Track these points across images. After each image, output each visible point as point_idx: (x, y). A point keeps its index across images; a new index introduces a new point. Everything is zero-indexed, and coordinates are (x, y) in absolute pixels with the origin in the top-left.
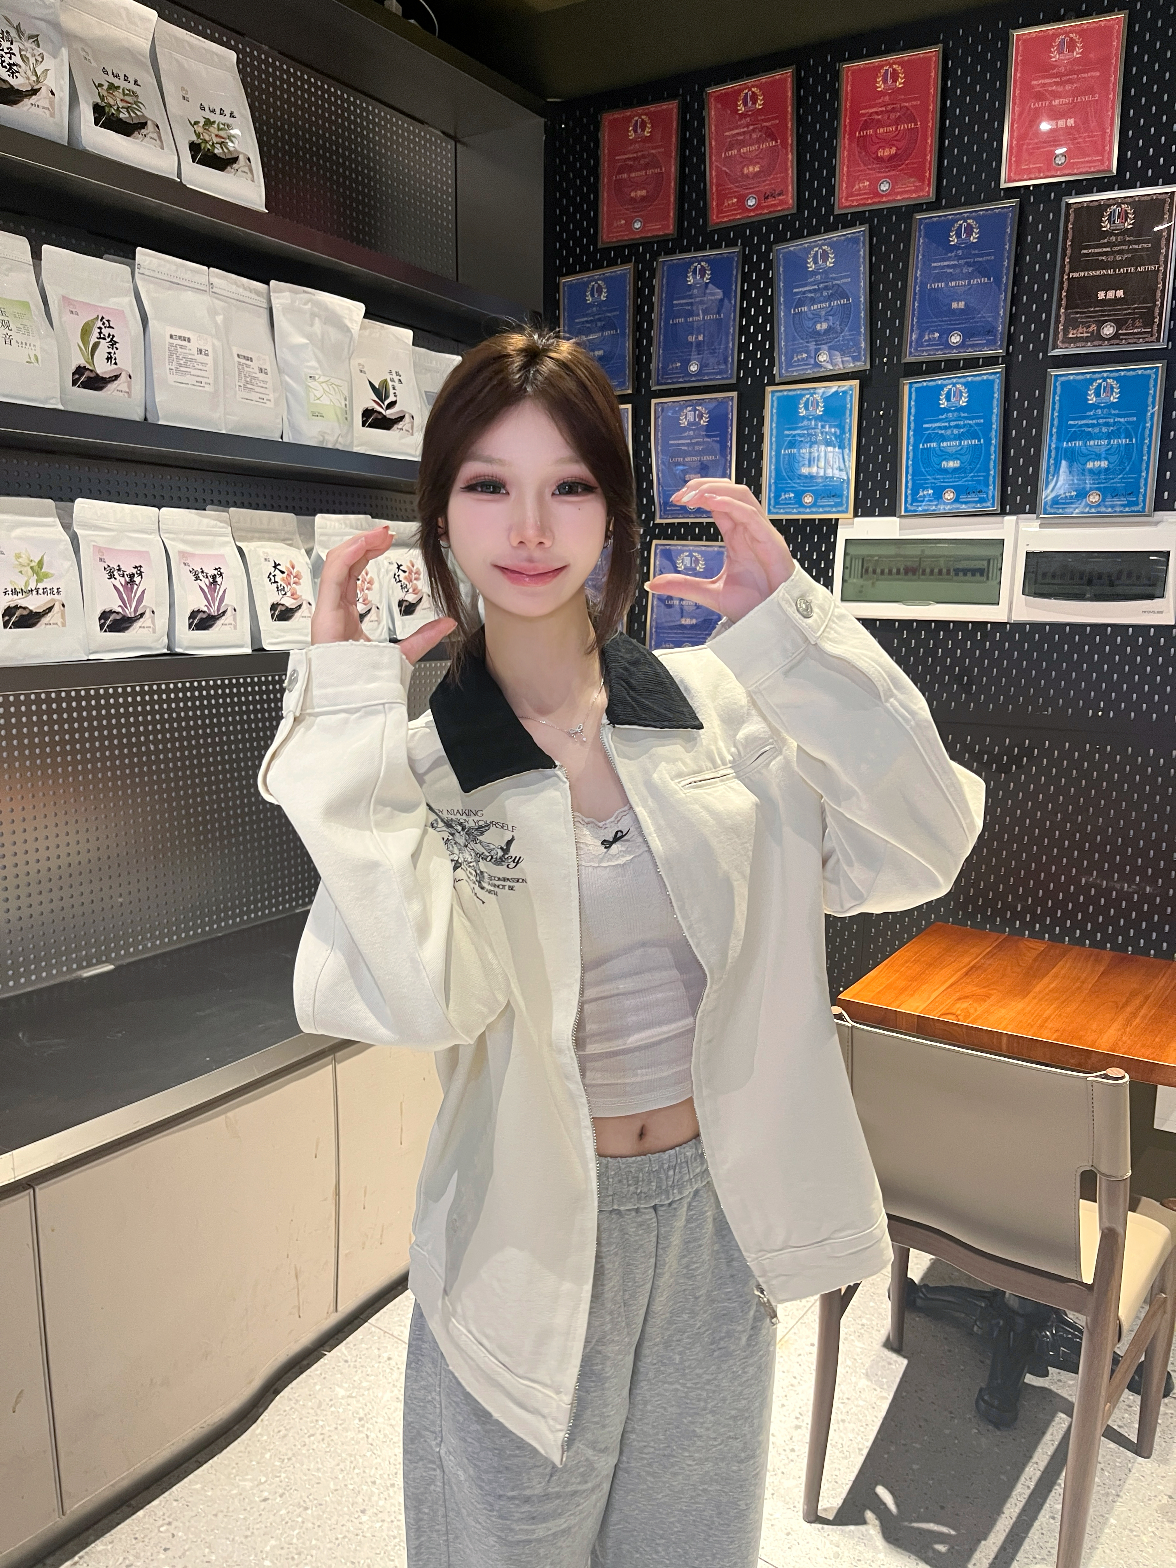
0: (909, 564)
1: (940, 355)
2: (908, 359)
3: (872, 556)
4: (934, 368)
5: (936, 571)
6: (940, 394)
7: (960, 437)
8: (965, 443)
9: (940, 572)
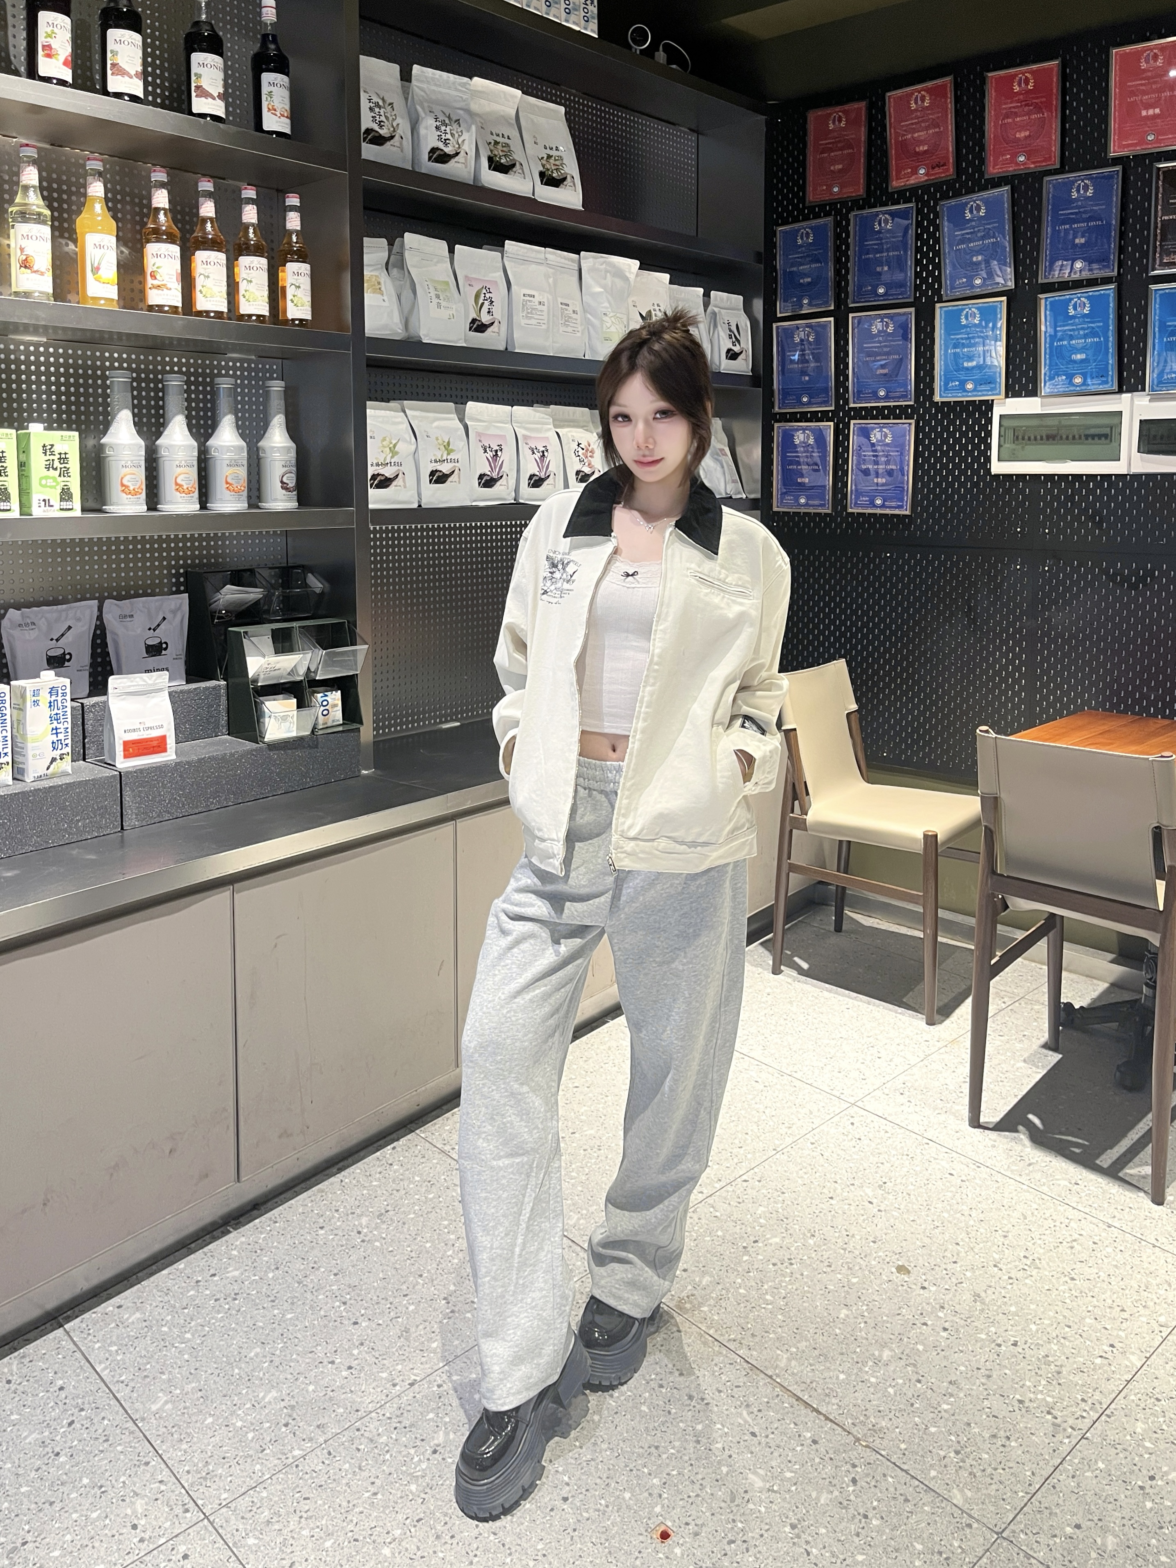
0: (1049, 432)
1: (1068, 277)
2: (1043, 281)
3: (1021, 427)
4: (1063, 286)
5: (1070, 437)
6: (1069, 305)
7: (1085, 336)
8: (1089, 340)
9: (1074, 438)
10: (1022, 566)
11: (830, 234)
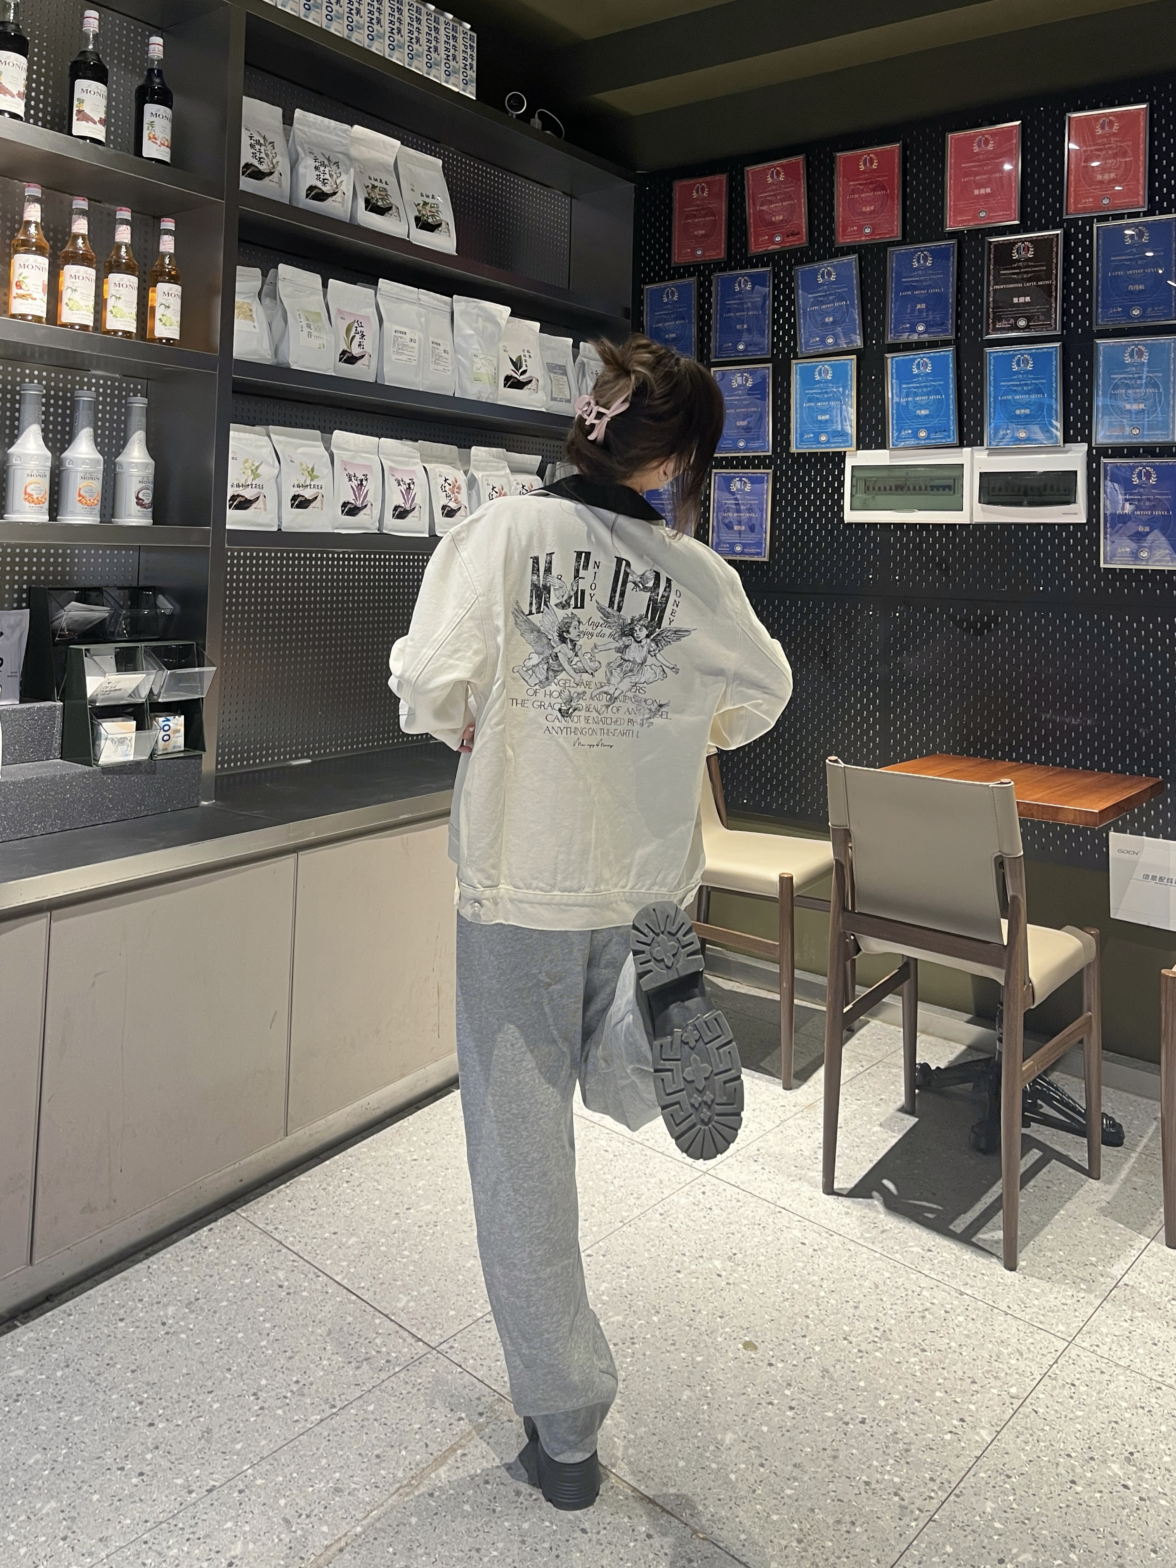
0: (898, 483)
1: (911, 339)
2: (890, 341)
3: (872, 477)
4: (909, 347)
5: (917, 487)
6: (912, 365)
7: (928, 394)
8: (932, 397)
9: (920, 488)
10: (875, 613)
11: (694, 293)
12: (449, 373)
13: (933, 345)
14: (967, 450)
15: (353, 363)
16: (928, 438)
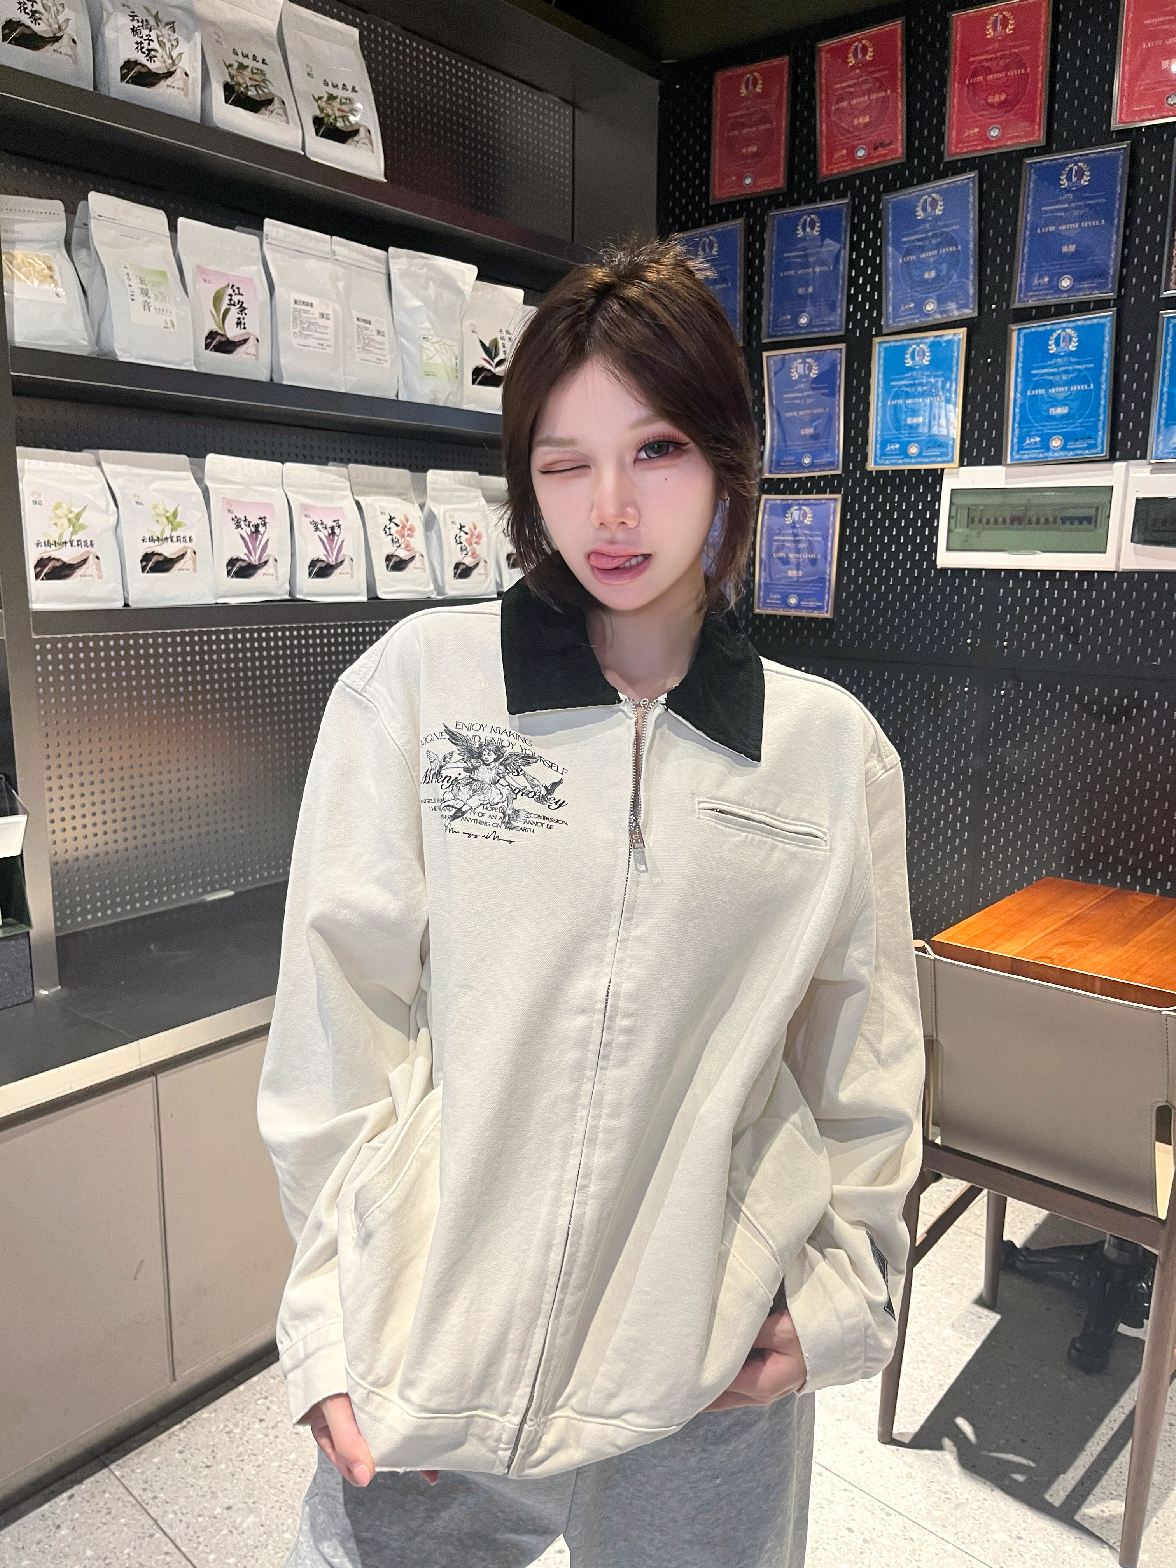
0: (1015, 513)
1: (1050, 300)
2: (1017, 305)
3: (978, 505)
4: (1044, 313)
5: (1042, 520)
6: (1049, 340)
7: (1069, 383)
8: (1074, 388)
9: (1047, 521)
10: (971, 689)
11: (740, 242)
12: (387, 365)
13: (1083, 307)
14: (1120, 466)
15: (230, 352)
16: (1064, 448)
